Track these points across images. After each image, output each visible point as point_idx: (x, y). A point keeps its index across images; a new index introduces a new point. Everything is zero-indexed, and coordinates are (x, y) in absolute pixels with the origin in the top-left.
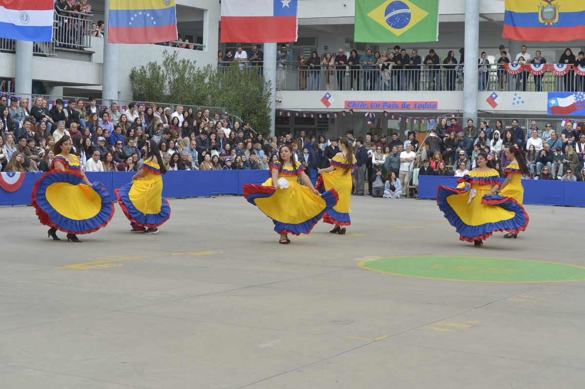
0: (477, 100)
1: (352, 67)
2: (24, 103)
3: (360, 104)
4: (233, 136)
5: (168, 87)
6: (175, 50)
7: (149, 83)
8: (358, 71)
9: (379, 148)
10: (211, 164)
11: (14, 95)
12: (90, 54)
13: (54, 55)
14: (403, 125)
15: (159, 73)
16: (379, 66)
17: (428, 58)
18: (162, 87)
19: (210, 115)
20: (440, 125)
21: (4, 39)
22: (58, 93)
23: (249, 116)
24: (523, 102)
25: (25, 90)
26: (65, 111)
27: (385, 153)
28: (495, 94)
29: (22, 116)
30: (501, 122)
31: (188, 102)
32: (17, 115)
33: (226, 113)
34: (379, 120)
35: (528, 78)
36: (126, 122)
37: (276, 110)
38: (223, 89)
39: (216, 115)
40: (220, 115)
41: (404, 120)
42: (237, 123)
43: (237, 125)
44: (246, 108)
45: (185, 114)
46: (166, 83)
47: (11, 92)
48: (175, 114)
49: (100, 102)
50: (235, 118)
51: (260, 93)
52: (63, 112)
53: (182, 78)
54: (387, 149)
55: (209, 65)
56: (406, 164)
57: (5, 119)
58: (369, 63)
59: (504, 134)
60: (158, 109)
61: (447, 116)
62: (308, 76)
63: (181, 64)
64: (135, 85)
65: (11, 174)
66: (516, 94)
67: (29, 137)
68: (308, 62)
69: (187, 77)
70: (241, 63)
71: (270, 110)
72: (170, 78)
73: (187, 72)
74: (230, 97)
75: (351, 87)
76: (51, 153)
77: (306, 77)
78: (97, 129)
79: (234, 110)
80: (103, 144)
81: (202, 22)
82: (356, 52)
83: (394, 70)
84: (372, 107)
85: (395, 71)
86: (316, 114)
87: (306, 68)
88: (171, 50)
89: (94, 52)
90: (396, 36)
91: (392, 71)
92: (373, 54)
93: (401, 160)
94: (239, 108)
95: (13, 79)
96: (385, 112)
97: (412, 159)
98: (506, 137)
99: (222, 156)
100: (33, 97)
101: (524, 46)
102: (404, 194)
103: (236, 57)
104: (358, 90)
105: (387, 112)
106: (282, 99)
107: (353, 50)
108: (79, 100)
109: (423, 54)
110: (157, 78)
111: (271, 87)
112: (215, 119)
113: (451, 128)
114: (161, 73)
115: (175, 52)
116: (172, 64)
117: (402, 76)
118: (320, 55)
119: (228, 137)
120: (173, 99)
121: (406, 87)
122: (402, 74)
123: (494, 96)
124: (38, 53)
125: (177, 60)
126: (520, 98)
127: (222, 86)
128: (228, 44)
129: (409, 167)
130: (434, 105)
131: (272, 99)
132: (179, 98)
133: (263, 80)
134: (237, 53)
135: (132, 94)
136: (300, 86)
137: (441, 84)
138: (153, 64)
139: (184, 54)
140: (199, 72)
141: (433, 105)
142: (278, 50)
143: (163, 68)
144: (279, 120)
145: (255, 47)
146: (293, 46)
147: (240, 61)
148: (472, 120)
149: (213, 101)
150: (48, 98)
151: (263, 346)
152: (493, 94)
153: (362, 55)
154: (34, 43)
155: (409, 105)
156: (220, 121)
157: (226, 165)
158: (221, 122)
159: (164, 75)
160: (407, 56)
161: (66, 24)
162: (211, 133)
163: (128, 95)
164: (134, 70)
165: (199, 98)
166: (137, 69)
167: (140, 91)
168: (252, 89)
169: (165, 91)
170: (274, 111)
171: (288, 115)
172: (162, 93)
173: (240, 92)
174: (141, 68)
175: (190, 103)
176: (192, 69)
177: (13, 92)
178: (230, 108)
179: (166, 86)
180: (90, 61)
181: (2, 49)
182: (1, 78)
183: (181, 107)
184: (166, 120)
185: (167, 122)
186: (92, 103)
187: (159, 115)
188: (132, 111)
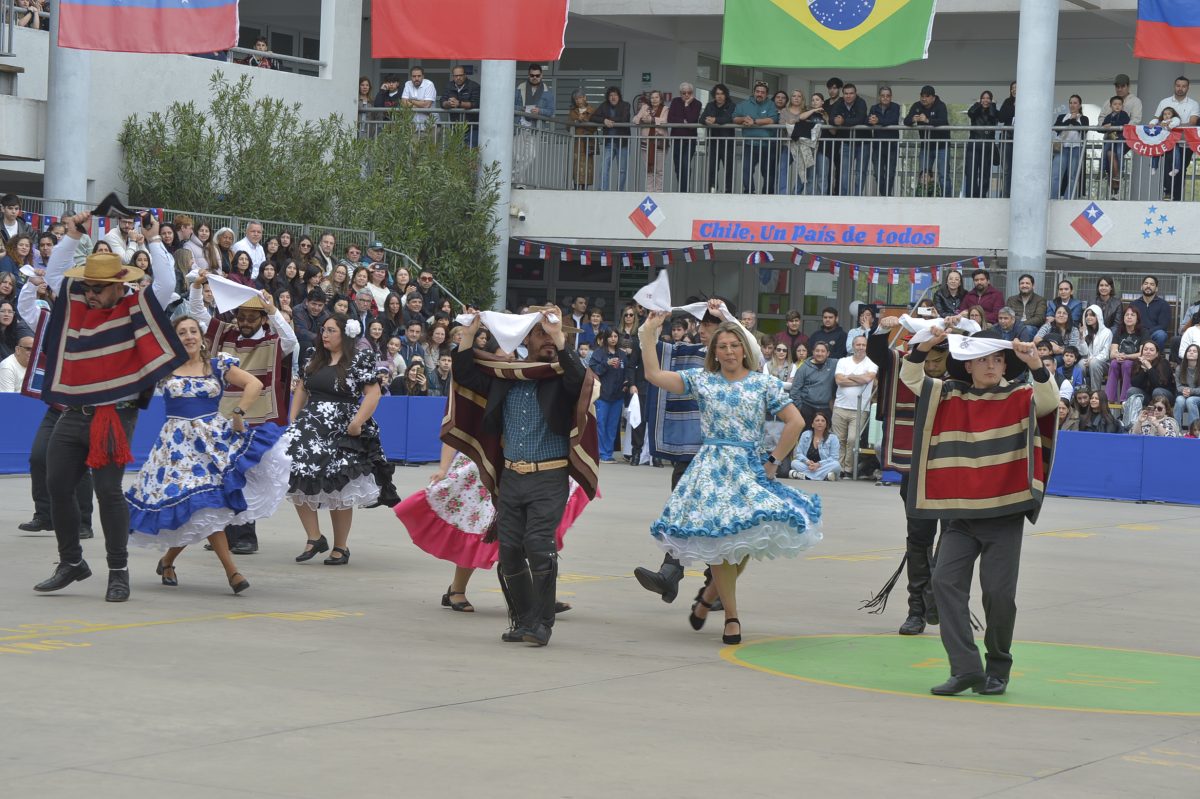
0: (1046, 223)
1: (714, 132)
3: (733, 228)
4: (395, 307)
5: (223, 172)
6: (245, 73)
7: (173, 159)
8: (731, 143)
9: (782, 346)
12: (10, 74)
14: (846, 287)
15: (199, 135)
16: (785, 130)
17: (917, 108)
18: (207, 171)
19: (334, 250)
20: (944, 288)
23: (439, 255)
24: (1171, 230)
27: (795, 360)
28: (1096, 208)
30: (1111, 283)
31: (277, 214)
33: (379, 245)
34: (783, 272)
35: (1187, 164)
37: (511, 240)
38: (372, 181)
39: (353, 249)
40: (363, 249)
41: (847, 273)
42: (403, 271)
43: (403, 275)
44: (432, 233)
45: (270, 246)
46: (220, 161)
48: (243, 245)
49: (39, 207)
50: (400, 259)
51: (469, 195)
53: (262, 147)
54: (802, 350)
55: (333, 117)
56: (852, 392)
58: (758, 121)
59: (1118, 316)
61: (963, 265)
62: (598, 153)
63: (260, 110)
64: (134, 164)
66: (1153, 209)
68: (598, 116)
69: (274, 145)
70: (419, 112)
71: (494, 239)
72: (229, 147)
73: (276, 133)
74: (390, 203)
75: (711, 184)
77: (591, 155)
79: (400, 237)
82: (726, 91)
83: (825, 139)
84: (765, 239)
85: (829, 144)
86: (616, 253)
87: (593, 130)
88: (232, 71)
89: (21, 70)
90: (834, 48)
91: (821, 143)
92: (770, 96)
93: (838, 381)
94: (411, 231)
96: (797, 251)
97: (868, 379)
98: (1124, 325)
101: (1182, 78)
102: (848, 470)
103: (405, 96)
104: (729, 191)
105: (801, 253)
106: (526, 211)
107: (721, 87)
109: (906, 99)
110: (193, 145)
111: (499, 180)
112: (351, 261)
113: (973, 298)
114: (206, 133)
115: (244, 78)
116: (235, 110)
117: (846, 156)
118: (628, 97)
119: (381, 309)
120: (238, 203)
121: (857, 186)
122: (846, 151)
123: (1092, 212)
125: (250, 100)
126: (1163, 219)
127: (369, 172)
128: (388, 62)
129: (860, 397)
130: (930, 234)
131: (501, 210)
132: (253, 201)
133: (477, 161)
134: (408, 85)
135: (125, 187)
136: (574, 178)
137: (949, 180)
138: (184, 107)
139: (267, 84)
140: (308, 133)
141: (927, 236)
142: (518, 81)
143: (211, 120)
144: (519, 266)
145: (458, 71)
146: (558, 72)
147: (419, 107)
148: (1030, 277)
149: (343, 212)
152: (1089, 208)
153: (741, 100)
155: (864, 234)
156: (363, 268)
158: (368, 272)
159: (212, 139)
160: (859, 102)
162: (337, 298)
164: (133, 122)
165: (307, 204)
166: (139, 120)
167: (149, 180)
168: (448, 183)
169: (215, 181)
170: (504, 244)
171: (543, 256)
172: (208, 187)
173: (415, 190)
174: (151, 117)
175: (282, 216)
176: (290, 126)
178: (389, 232)
179: (218, 170)
180: (11, 93)
183: (258, 227)
184: (217, 261)
185: (220, 265)
186: (9, 212)
187: (199, 246)
188: (124, 234)
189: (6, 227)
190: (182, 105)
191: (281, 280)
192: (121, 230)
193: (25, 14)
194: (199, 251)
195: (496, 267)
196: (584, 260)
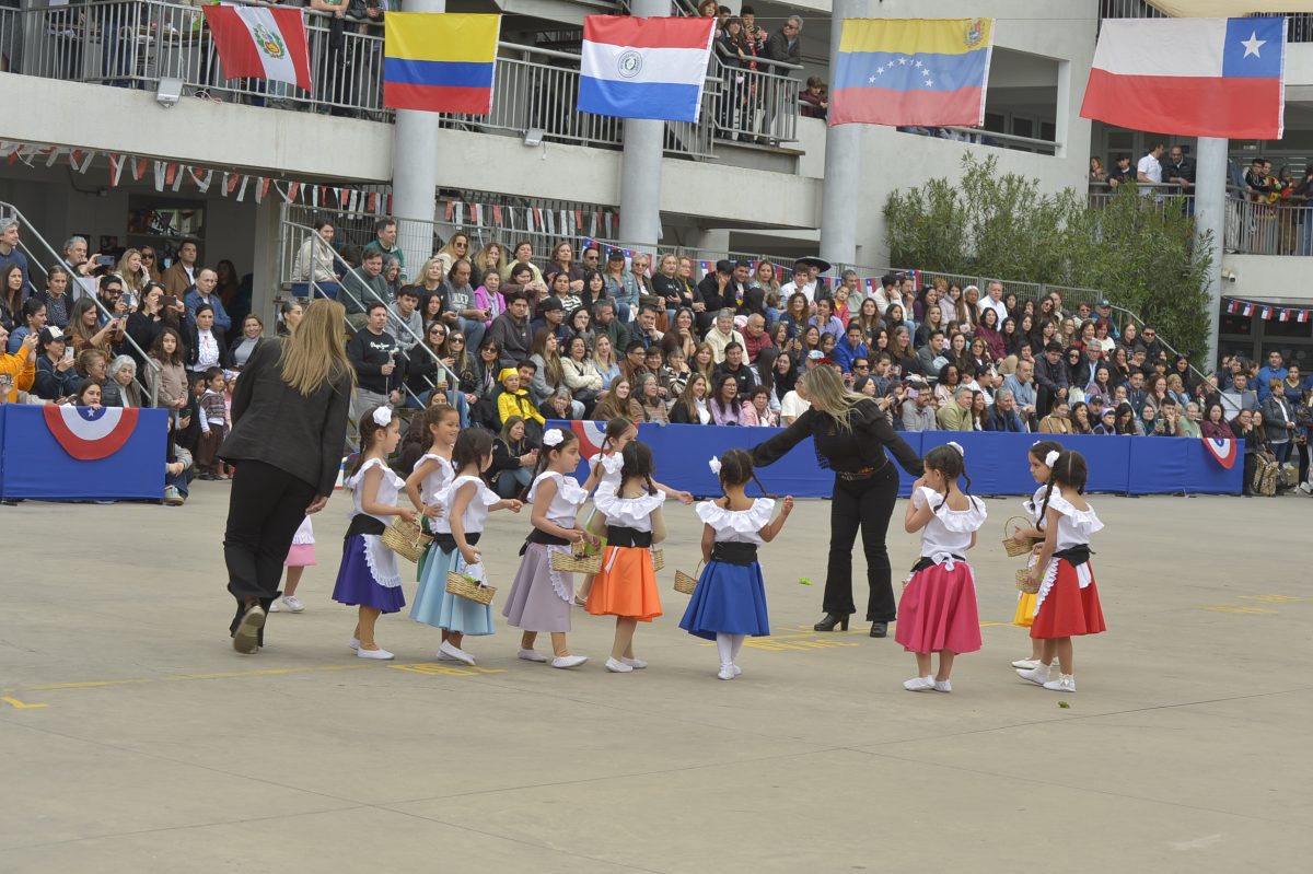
2: (638, 265)
4: (1121, 358)
5: (971, 239)
6: (991, 153)
7: (929, 227)
10: (1068, 422)
12: (794, 156)
13: (712, 156)
15: (951, 206)
18: (958, 237)
21: (598, 117)
22: (717, 246)
23: (1159, 312)
25: (644, 234)
29: (633, 295)
31: (1017, 275)
32: (622, 292)
33: (1106, 302)
36: (874, 316)
37: (1222, 299)
38: (1101, 246)
39: (1084, 307)
40: (1092, 306)
42: (1132, 327)
43: (1131, 331)
44: (1153, 293)
45: (1010, 302)
46: (969, 229)
47: (612, 239)
48: (985, 303)
50: (1125, 314)
51: (1186, 259)
52: (729, 289)
53: (1005, 217)
55: (1067, 191)
57: (595, 301)
60: (949, 290)
62: (1301, 223)
63: (1004, 185)
64: (895, 232)
65: (606, 427)
67: (651, 344)
69: (1016, 215)
71: (1207, 298)
72: (976, 217)
73: (1017, 205)
74: (1116, 266)
76: (697, 383)
77: (1294, 224)
78: (806, 330)
79: (1125, 296)
81: (1056, 88)
88: (981, 152)
89: (803, 153)
94: (1135, 291)
95: (616, 210)
99: (1095, 404)
100: (659, 252)
106: (1236, 273)
108: (763, 263)
110: (946, 215)
111: (1212, 246)
112: (1080, 316)
114: (957, 205)
115: (990, 157)
116: (982, 185)
120: (984, 265)
124: (675, 151)
125: (995, 177)
131: (1213, 273)
132: (997, 263)
133: (1193, 229)
135: (887, 252)
136: (1279, 244)
138: (939, 183)
139: (1011, 163)
140: (1045, 205)
143: (962, 194)
144: (1229, 322)
145: (1176, 150)
147: (1142, 181)
149: (1075, 274)
150: (694, 255)
151: (1181, 846)
154: (666, 126)
157: (1103, 423)
159: (962, 210)
161: (740, 85)
162: (1070, 348)
163: (879, 254)
164: (895, 196)
165: (1045, 266)
166: (900, 194)
167: (907, 246)
168: (1167, 249)
169: (964, 246)
170: (1216, 302)
171: (1247, 312)
172: (958, 252)
173: (1138, 254)
174: (911, 192)
175: (1021, 277)
176: (1030, 199)
177: (617, 238)
178: (1115, 291)
179: (967, 237)
180: (794, 173)
181: (593, 140)
182: (590, 205)
183: (998, 286)
184: (965, 315)
185: (968, 318)
187: (951, 304)
190: (936, 181)
194: (951, 307)
195: (1209, 322)
196: (1283, 317)
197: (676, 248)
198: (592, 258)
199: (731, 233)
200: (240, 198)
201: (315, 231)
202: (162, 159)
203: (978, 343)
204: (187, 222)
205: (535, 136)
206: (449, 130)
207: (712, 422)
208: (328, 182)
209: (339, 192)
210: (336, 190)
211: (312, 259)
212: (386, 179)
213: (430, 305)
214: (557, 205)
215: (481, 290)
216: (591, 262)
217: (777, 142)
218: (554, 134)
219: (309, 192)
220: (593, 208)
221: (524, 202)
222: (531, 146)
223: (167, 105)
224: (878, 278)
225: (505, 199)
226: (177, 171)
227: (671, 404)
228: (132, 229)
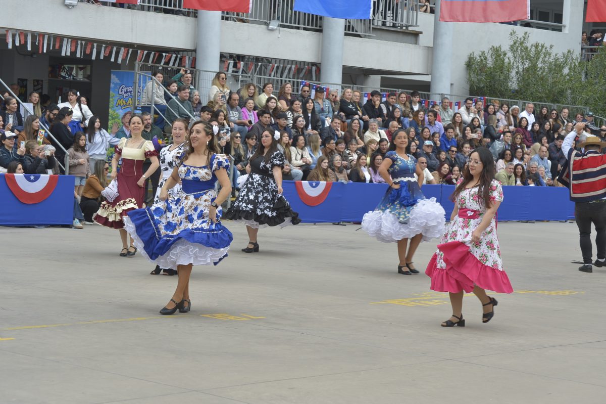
5: (515, 79)
6: (526, 31)
7: (491, 73)
11: (319, 84)
12: (416, 35)
13: (371, 35)
15: (503, 61)
18: (507, 78)
19: (568, 116)
21: (309, 15)
22: (375, 83)
25: (333, 79)
26: (383, 106)
29: (329, 112)
31: (541, 99)
32: (322, 110)
33: (591, 113)
36: (461, 122)
38: (588, 82)
39: (579, 116)
40: (583, 115)
46: (513, 74)
47: (316, 81)
48: (524, 114)
49: (428, 97)
50: (601, 120)
52: (380, 108)
53: (534, 67)
55: (569, 51)
57: (310, 115)
60: (501, 107)
63: (533, 49)
64: (472, 76)
65: (314, 184)
67: (338, 138)
69: (540, 66)
72: (518, 67)
73: (541, 60)
74: (596, 93)
76: (363, 159)
78: (423, 130)
79: (601, 110)
80: (429, 151)
88: (520, 30)
89: (421, 33)
95: (318, 65)
100: (342, 88)
108: (401, 93)
110: (501, 67)
114: (507, 60)
115: (526, 33)
116: (521, 49)
120: (522, 94)
124: (351, 32)
125: (528, 44)
127: (586, 78)
128: (595, 24)
132: (529, 93)
135: (468, 87)
138: (497, 48)
139: (537, 36)
140: (556, 60)
143: (510, 54)
149: (573, 98)
150: (361, 89)
154: (346, 19)
159: (509, 63)
164: (472, 56)
165: (555, 94)
166: (475, 55)
167: (479, 83)
169: (511, 83)
172: (507, 86)
174: (481, 53)
175: (543, 100)
176: (548, 56)
177: (319, 81)
178: (596, 107)
179: (512, 78)
180: (416, 44)
181: (306, 26)
182: (304, 63)
183: (531, 105)
184: (511, 122)
185: (513, 124)
186: (415, 99)
187: (503, 115)
188: (468, 109)
189: (413, 106)
190: (495, 47)
191: (542, 131)
192: (467, 107)
193: (423, 6)
194: (503, 117)
197: (352, 86)
198: (305, 91)
199: (382, 77)
200: (113, 60)
201: (153, 77)
202: (68, 37)
203: (519, 136)
204: (81, 73)
205: (274, 25)
206: (227, 21)
207: (371, 181)
208: (160, 51)
209: (166, 55)
210: (164, 54)
211: (153, 93)
212: (193, 49)
213: (219, 117)
214: (286, 62)
215: (244, 109)
216: (304, 93)
217: (407, 27)
218: (284, 24)
219: (148, 56)
220: (306, 64)
221: (269, 60)
222: (272, 30)
223: (70, 7)
224: (463, 101)
225: (258, 59)
226: (77, 44)
227: (349, 171)
228: (50, 75)
